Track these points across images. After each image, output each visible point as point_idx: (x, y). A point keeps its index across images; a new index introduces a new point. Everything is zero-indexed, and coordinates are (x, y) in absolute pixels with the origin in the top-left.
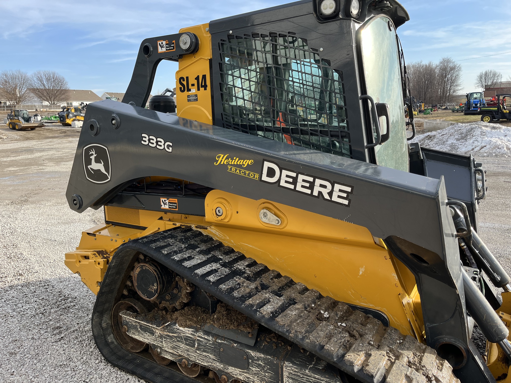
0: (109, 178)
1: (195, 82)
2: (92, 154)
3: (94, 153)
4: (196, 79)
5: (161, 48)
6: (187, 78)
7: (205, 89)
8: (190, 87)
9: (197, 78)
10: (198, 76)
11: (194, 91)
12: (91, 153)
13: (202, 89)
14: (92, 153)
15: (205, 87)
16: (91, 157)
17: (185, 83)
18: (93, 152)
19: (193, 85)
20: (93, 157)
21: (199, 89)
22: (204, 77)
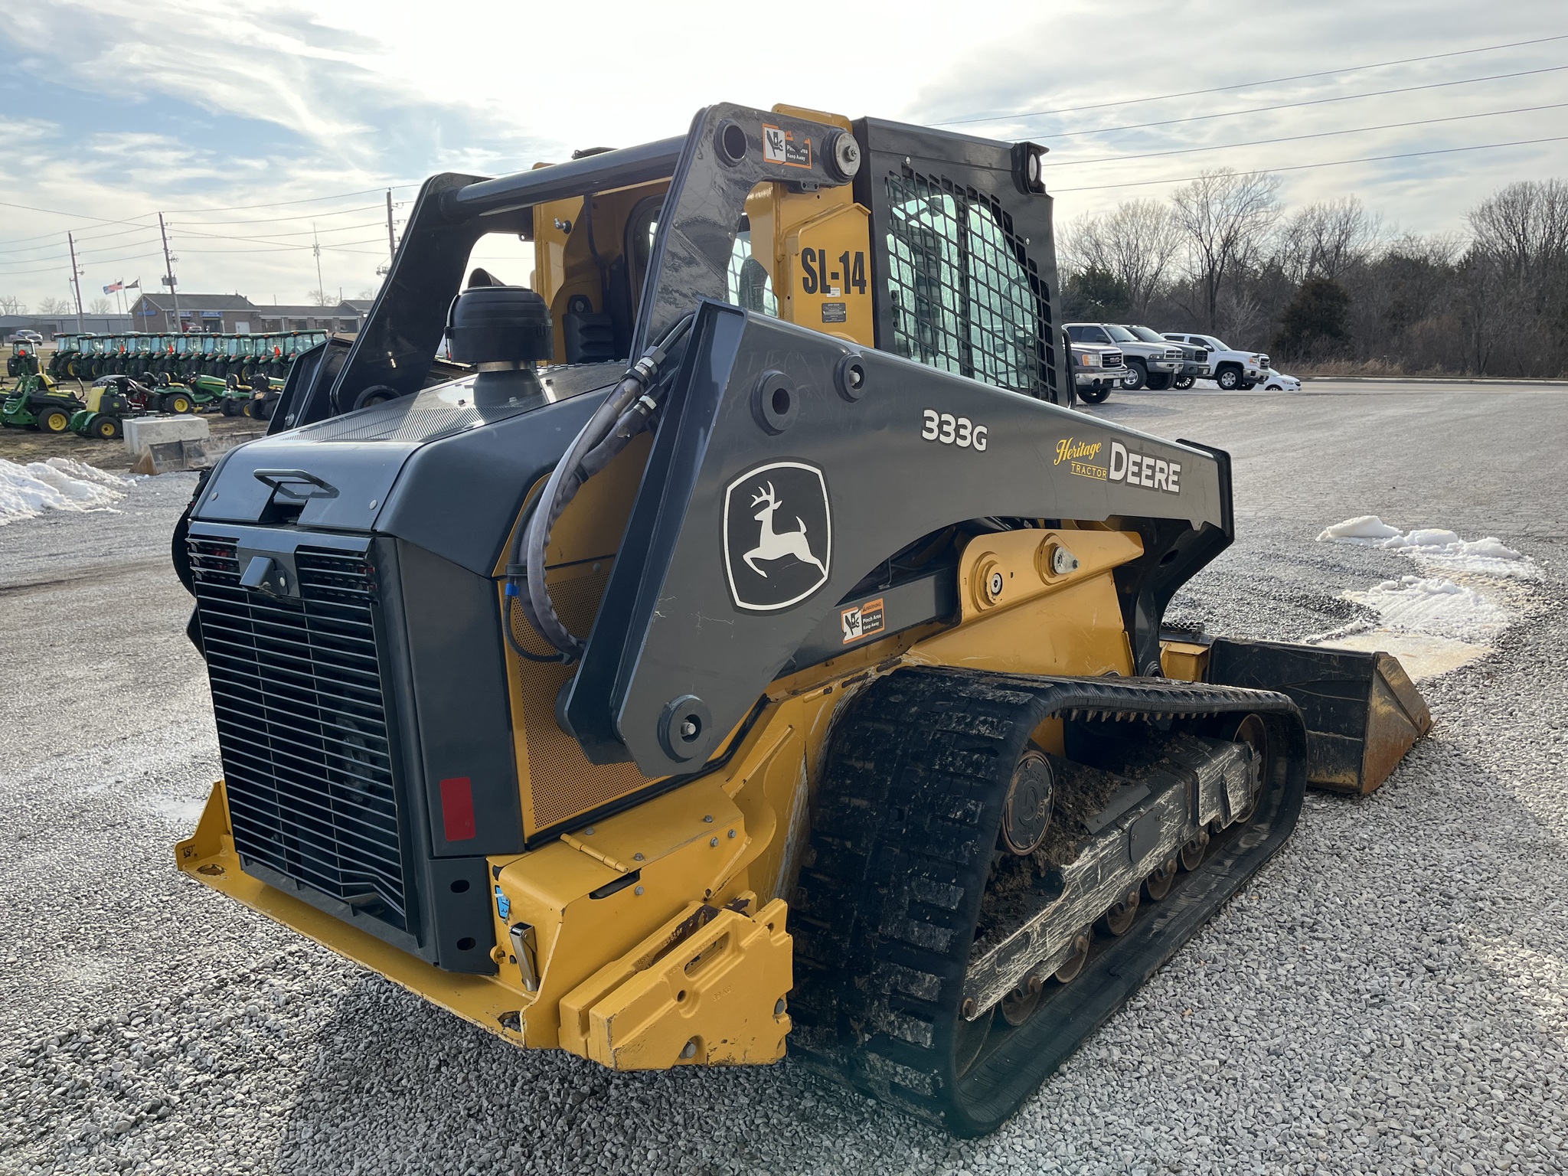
0: (826, 573)
1: (840, 268)
2: (765, 504)
3: (771, 498)
4: (841, 259)
5: (774, 149)
6: (822, 253)
7: (862, 291)
8: (829, 281)
9: (844, 259)
10: (847, 253)
11: (836, 292)
12: (758, 500)
13: (855, 289)
14: (765, 497)
15: (861, 284)
16: (757, 518)
17: (816, 266)
18: (768, 493)
19: (835, 276)
20: (765, 517)
21: (847, 291)
22: (859, 256)
